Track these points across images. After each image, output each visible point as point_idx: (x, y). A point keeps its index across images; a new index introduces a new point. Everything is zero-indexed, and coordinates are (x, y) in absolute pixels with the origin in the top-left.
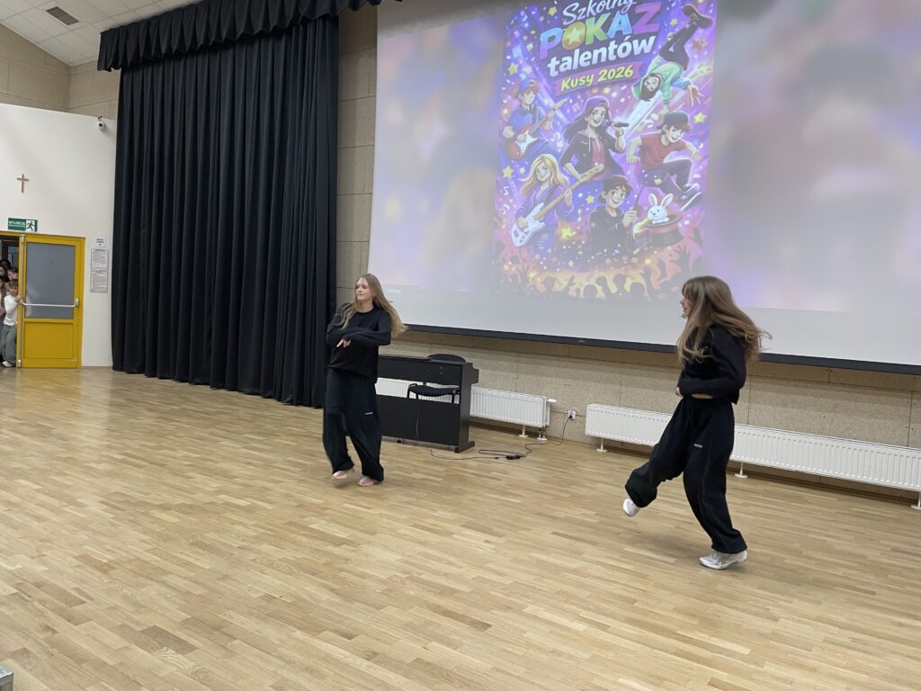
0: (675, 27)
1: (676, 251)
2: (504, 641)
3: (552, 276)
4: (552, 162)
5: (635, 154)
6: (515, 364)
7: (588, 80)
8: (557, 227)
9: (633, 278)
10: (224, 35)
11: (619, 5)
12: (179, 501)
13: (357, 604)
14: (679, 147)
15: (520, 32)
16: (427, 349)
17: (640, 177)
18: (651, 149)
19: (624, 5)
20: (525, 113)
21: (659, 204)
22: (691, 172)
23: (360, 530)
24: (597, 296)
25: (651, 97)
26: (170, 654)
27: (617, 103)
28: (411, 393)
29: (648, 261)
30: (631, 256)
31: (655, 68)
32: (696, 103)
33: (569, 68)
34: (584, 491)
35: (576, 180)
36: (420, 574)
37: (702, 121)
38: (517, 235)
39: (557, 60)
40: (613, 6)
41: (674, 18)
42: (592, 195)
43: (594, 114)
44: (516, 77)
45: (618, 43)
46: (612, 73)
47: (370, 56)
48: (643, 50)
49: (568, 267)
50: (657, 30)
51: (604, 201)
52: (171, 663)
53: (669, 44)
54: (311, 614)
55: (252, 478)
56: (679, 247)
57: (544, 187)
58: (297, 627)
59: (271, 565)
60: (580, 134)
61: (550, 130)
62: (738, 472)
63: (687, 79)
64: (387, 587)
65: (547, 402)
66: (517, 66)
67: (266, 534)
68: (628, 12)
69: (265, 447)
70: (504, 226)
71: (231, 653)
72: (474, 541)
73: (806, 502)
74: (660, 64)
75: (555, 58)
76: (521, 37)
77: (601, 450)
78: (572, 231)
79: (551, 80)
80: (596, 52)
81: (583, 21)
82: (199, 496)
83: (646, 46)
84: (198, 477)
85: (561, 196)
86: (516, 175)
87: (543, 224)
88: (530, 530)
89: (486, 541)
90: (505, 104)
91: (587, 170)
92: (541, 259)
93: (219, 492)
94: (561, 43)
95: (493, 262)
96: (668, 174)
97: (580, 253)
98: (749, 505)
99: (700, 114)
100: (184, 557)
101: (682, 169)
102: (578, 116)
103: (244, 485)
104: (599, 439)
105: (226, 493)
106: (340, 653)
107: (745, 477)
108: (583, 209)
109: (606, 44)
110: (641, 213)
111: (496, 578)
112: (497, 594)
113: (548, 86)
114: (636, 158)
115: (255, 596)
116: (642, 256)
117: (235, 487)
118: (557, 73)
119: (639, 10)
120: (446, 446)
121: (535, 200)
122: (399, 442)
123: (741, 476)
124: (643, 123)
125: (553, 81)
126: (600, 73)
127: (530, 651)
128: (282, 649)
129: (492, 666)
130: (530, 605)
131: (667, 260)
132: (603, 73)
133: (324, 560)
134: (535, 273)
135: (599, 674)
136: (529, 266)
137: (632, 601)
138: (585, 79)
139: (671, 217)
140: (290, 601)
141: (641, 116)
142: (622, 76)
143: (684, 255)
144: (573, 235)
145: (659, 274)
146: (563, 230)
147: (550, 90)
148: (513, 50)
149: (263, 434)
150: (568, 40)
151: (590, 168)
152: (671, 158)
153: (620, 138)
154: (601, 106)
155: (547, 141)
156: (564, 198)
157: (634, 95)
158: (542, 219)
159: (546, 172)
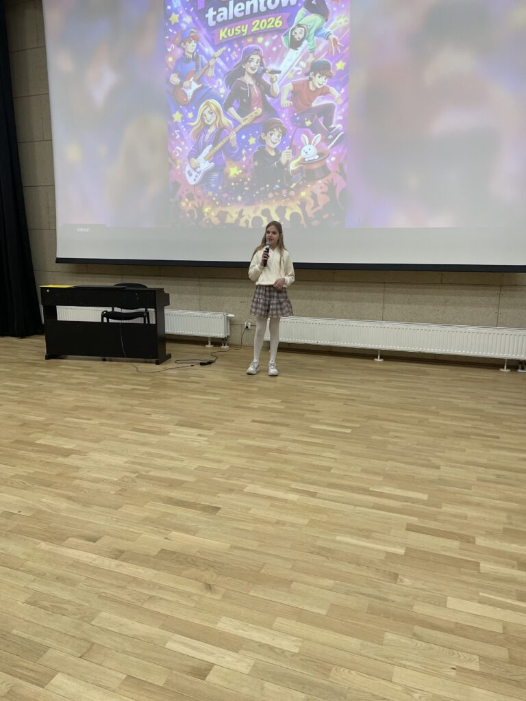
1: (325, 184)
2: (234, 520)
3: (224, 210)
4: (217, 108)
5: (288, 99)
6: (198, 288)
7: (243, 30)
8: (226, 166)
9: (292, 209)
13: (96, 508)
14: (324, 92)
17: (293, 119)
18: (301, 94)
20: (188, 61)
21: (310, 144)
22: (335, 115)
23: (85, 440)
25: (299, 46)
27: (269, 51)
28: (104, 318)
29: (303, 194)
30: (289, 190)
32: (337, 51)
33: (225, 18)
36: (148, 472)
37: (342, 68)
38: (190, 175)
39: (214, 11)
42: (254, 137)
43: (250, 62)
44: (177, 26)
46: (264, 23)
48: (289, 2)
49: (238, 202)
51: (263, 142)
54: (52, 524)
56: (328, 180)
59: (5, 483)
61: (214, 77)
62: (377, 358)
63: (328, 30)
64: (119, 488)
65: (227, 317)
66: (178, 16)
72: (189, 436)
73: (429, 374)
74: (305, 16)
75: (212, 9)
78: (238, 170)
79: (210, 29)
80: (248, 4)
85: (227, 139)
86: (185, 118)
87: (212, 163)
88: (233, 421)
89: (199, 435)
90: (170, 52)
91: (248, 114)
92: (213, 196)
95: (171, 200)
96: (316, 117)
97: (247, 189)
98: (391, 381)
99: (341, 62)
101: (327, 111)
102: (235, 64)
106: (87, 557)
107: (382, 360)
108: (247, 149)
110: (295, 153)
111: (214, 466)
112: (219, 479)
113: (208, 36)
114: (289, 102)
116: (298, 189)
118: (215, 22)
120: (148, 360)
121: (204, 142)
122: (105, 360)
123: (378, 360)
124: (293, 70)
125: (212, 31)
126: (253, 24)
127: (259, 525)
128: (30, 564)
129: (229, 545)
130: (249, 485)
131: (318, 192)
132: (256, 24)
133: (55, 472)
134: (210, 208)
135: (320, 536)
136: (203, 203)
137: (330, 469)
138: (240, 29)
139: (320, 154)
140: (29, 515)
141: (291, 63)
142: (273, 26)
143: (331, 187)
144: (240, 174)
145: (313, 205)
146: (231, 169)
147: (210, 40)
148: (173, 1)
151: (250, 112)
152: (318, 102)
153: (274, 84)
154: (257, 54)
155: (210, 87)
156: (229, 140)
157: (284, 44)
158: (211, 159)
159: (212, 116)
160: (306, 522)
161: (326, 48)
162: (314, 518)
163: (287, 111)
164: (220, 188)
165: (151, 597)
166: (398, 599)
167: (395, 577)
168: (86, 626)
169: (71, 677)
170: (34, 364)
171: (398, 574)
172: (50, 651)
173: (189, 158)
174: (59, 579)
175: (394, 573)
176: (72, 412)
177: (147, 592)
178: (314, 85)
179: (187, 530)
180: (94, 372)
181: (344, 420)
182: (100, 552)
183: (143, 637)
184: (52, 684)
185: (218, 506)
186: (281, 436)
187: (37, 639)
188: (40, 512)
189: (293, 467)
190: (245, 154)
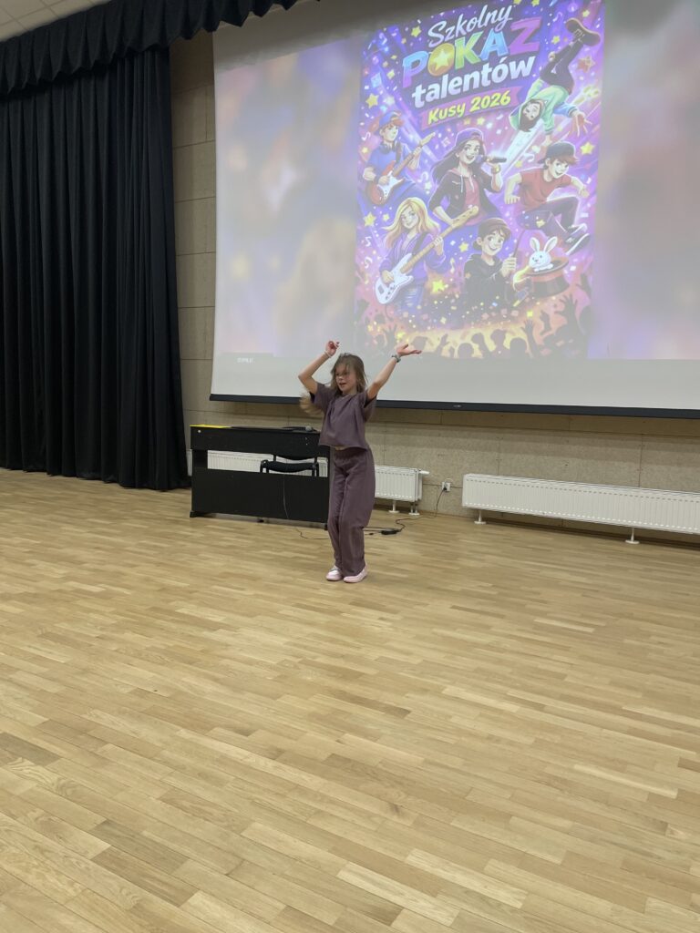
0: (558, 44)
1: (561, 301)
2: (429, 728)
3: (422, 335)
5: (514, 194)
6: (382, 434)
7: (459, 111)
8: (427, 280)
9: (513, 333)
10: (38, 75)
11: (493, 21)
12: (22, 590)
13: (249, 695)
14: (564, 183)
15: (379, 57)
16: (284, 423)
17: (520, 219)
18: (531, 187)
19: (498, 22)
20: (387, 151)
21: (542, 249)
22: (577, 212)
23: (237, 613)
24: (473, 356)
25: (532, 127)
26: (27, 767)
27: (492, 134)
28: (263, 468)
29: (530, 314)
30: (510, 309)
31: (536, 93)
32: (582, 131)
33: (437, 97)
37: (590, 152)
39: (423, 89)
40: (485, 24)
41: (556, 35)
42: (467, 242)
43: (466, 149)
44: (376, 109)
45: (493, 66)
46: (486, 101)
47: (206, 94)
48: (521, 72)
49: (441, 325)
50: (537, 49)
51: (479, 248)
52: (29, 777)
53: (551, 65)
54: (194, 709)
56: (565, 297)
57: (412, 235)
58: (178, 724)
59: (139, 655)
60: (451, 173)
61: (418, 170)
62: (629, 539)
63: (571, 105)
64: (279, 674)
65: (420, 474)
66: (377, 97)
67: (127, 622)
68: (503, 30)
71: (103, 761)
72: (369, 619)
74: (541, 89)
75: (421, 86)
76: (380, 63)
77: (479, 522)
78: (444, 284)
79: (417, 111)
80: (467, 78)
81: (452, 42)
82: (42, 584)
83: (525, 67)
84: (42, 565)
85: (431, 245)
86: (379, 222)
87: (411, 277)
88: (426, 604)
89: (382, 619)
90: (365, 142)
91: (460, 214)
92: (410, 317)
93: (67, 578)
94: (427, 67)
95: (355, 323)
96: (551, 215)
97: (453, 308)
98: (651, 570)
99: (588, 145)
100: (32, 650)
101: (567, 208)
102: (447, 152)
103: (95, 570)
104: (477, 510)
106: (238, 754)
107: (637, 543)
108: (457, 259)
109: (479, 67)
110: (521, 261)
112: (407, 675)
113: (413, 119)
114: (515, 197)
115: (125, 691)
116: (523, 307)
117: (85, 573)
118: (423, 103)
119: (515, 27)
120: (314, 524)
121: (401, 249)
122: (262, 521)
123: (632, 542)
124: (522, 157)
125: (419, 113)
126: (473, 102)
127: (463, 739)
128: (166, 753)
129: (423, 759)
130: (449, 686)
131: (551, 312)
132: (476, 102)
133: (200, 647)
134: (404, 333)
135: (551, 761)
136: (396, 326)
137: (562, 677)
138: (456, 109)
139: (555, 263)
140: (165, 695)
141: (520, 149)
142: (498, 104)
143: (570, 304)
144: (445, 289)
145: (543, 328)
146: (434, 283)
147: (416, 124)
148: (372, 79)
149: (109, 518)
150: (435, 64)
151: (464, 211)
152: (555, 196)
153: (497, 175)
154: (475, 139)
155: (414, 182)
156: (434, 246)
157: (512, 125)
158: (409, 272)
159: (413, 218)
160: (531, 741)
161: (568, 128)
162: (541, 737)
163: (512, 208)
164: (419, 307)
165: (319, 812)
166: (667, 856)
167: (663, 827)
168: (235, 837)
169: (214, 899)
170: (176, 522)
171: (667, 824)
172: (189, 862)
173: (381, 270)
174: (202, 775)
175: (662, 822)
176: (220, 579)
177: (314, 805)
178: (550, 174)
179: (366, 735)
180: (249, 534)
181: (583, 616)
182: (253, 749)
183: (308, 860)
184: (189, 904)
185: (407, 708)
186: (493, 629)
187: (174, 846)
188: (181, 693)
189: (510, 670)
190: (454, 264)
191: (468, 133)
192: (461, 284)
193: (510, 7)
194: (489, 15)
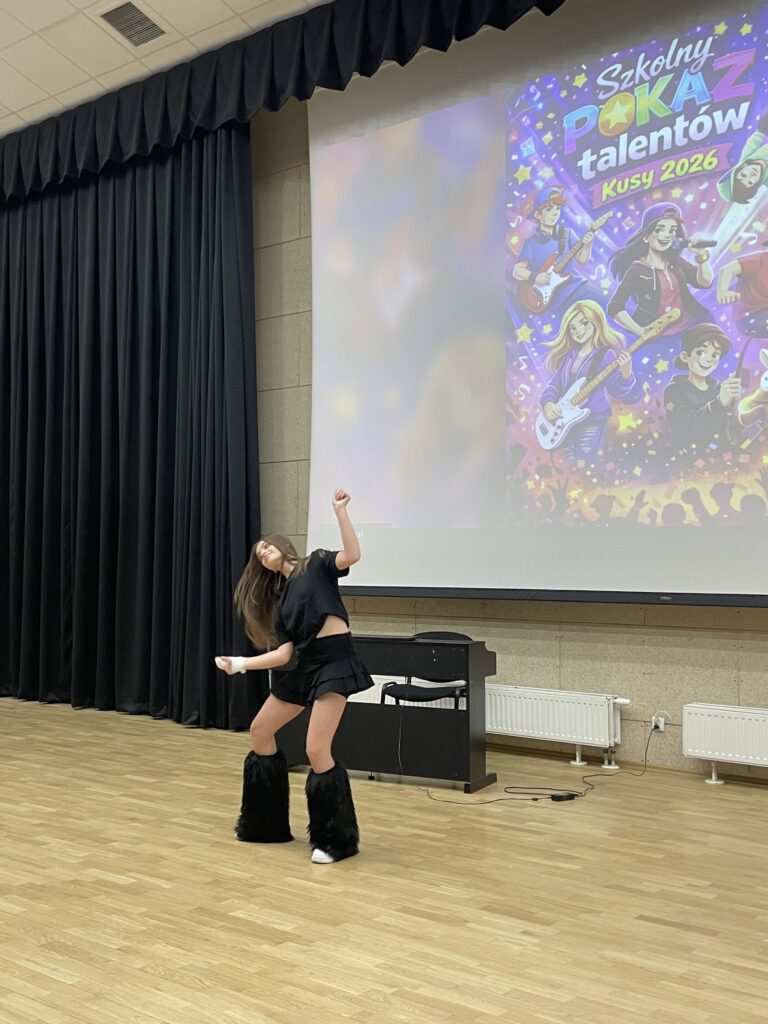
3: (606, 493)
4: (595, 314)
5: (730, 289)
6: (556, 643)
7: (644, 180)
8: (611, 414)
9: (744, 488)
10: (80, 167)
11: (687, 60)
12: (24, 879)
15: (530, 117)
16: (409, 626)
17: (742, 324)
18: (756, 278)
19: (694, 60)
20: (545, 239)
23: (315, 920)
24: (685, 522)
25: (751, 197)
27: (693, 212)
28: (386, 696)
29: (766, 459)
30: (737, 452)
33: (613, 164)
34: (688, 849)
35: (638, 337)
38: (544, 431)
39: (592, 154)
40: (676, 64)
42: (665, 359)
44: (528, 186)
45: (690, 118)
46: (683, 164)
47: (300, 177)
48: (730, 123)
49: (634, 477)
50: (751, 92)
55: (138, 841)
57: (585, 352)
59: (170, 976)
60: (637, 265)
61: (590, 261)
64: (359, 1009)
65: (614, 704)
66: (529, 169)
67: (163, 928)
68: (700, 70)
69: (157, 793)
70: (523, 420)
72: (507, 933)
74: (761, 145)
75: (590, 151)
76: (533, 125)
77: (713, 781)
79: (585, 185)
80: (654, 136)
81: (631, 90)
82: (55, 871)
83: (737, 118)
84: (54, 843)
85: (614, 365)
86: (538, 336)
87: (586, 410)
88: (599, 913)
89: (526, 933)
90: (515, 229)
91: (653, 320)
92: (587, 467)
93: (87, 863)
94: (597, 126)
95: (508, 477)
97: (652, 452)
100: (30, 966)
102: (630, 237)
103: (125, 852)
104: (707, 762)
105: (97, 866)
108: (652, 384)
109: (670, 121)
110: (749, 382)
111: (545, 992)
113: (580, 195)
114: (733, 293)
116: (756, 452)
117: (111, 855)
118: (594, 172)
119: (718, 66)
120: (450, 782)
121: (570, 373)
122: (371, 778)
124: (740, 238)
125: (588, 189)
126: (664, 168)
132: (668, 167)
134: (580, 490)
136: (567, 480)
138: (640, 179)
141: (739, 224)
142: (700, 168)
144: (638, 426)
146: (620, 418)
147: (585, 201)
148: (521, 146)
149: (153, 774)
150: (609, 122)
151: (658, 318)
153: (704, 265)
154: (670, 217)
155: (585, 279)
156: (618, 366)
157: (722, 196)
158: (584, 403)
159: (586, 329)
163: (729, 309)
164: (601, 453)
173: (543, 402)
189: (707, 1015)
190: (648, 389)
191: (659, 209)
192: (661, 418)
193: (710, 39)
194: (681, 52)
